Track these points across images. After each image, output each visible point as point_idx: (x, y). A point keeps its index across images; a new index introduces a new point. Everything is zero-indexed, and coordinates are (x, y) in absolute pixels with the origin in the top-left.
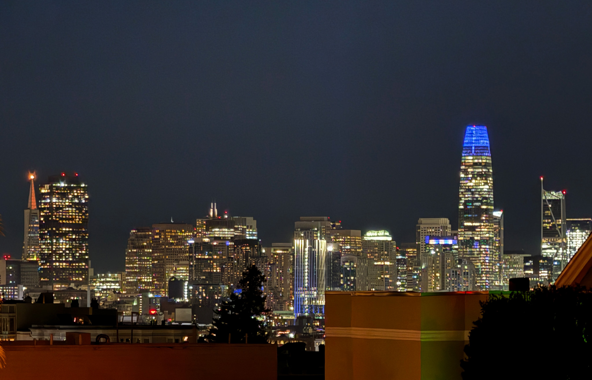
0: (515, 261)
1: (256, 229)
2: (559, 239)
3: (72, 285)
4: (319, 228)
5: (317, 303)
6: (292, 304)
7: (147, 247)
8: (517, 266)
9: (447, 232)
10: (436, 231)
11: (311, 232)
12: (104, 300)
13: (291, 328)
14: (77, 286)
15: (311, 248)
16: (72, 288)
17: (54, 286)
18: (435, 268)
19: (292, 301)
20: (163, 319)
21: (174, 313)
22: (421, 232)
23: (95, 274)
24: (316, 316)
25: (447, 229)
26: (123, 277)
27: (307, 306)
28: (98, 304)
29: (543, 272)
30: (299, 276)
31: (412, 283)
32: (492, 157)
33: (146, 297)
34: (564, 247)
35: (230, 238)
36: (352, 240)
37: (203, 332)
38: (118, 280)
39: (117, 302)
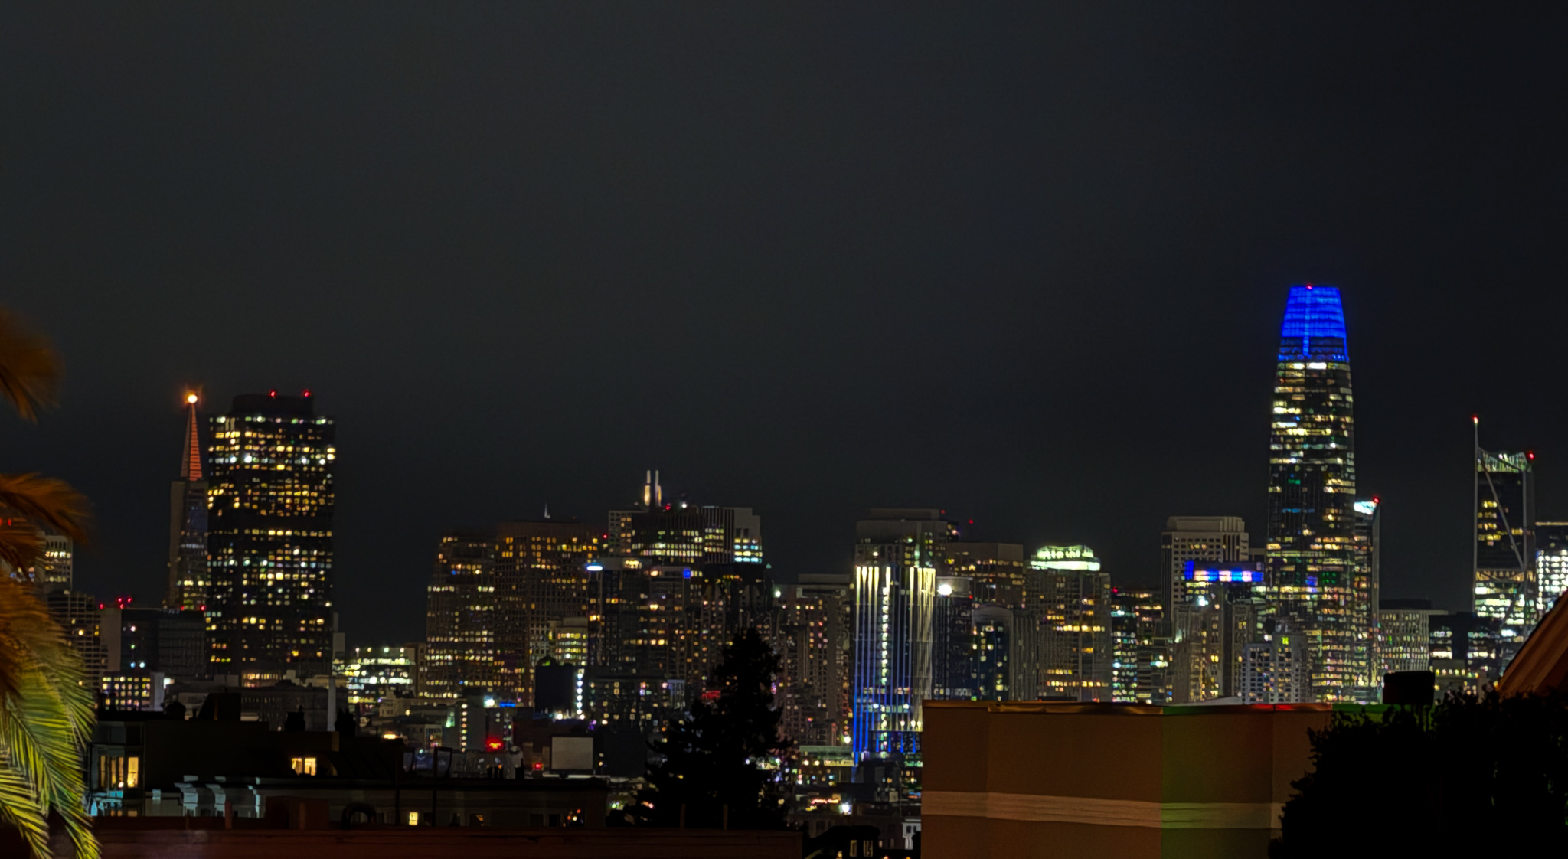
0: (1407, 625)
1: (760, 537)
2: (1516, 574)
3: (290, 675)
5: (911, 728)
6: (846, 728)
7: (482, 580)
8: (1413, 639)
9: (1238, 550)
10: (1211, 550)
11: (897, 548)
12: (371, 713)
13: (844, 789)
14: (303, 678)
15: (897, 588)
16: (289, 682)
17: (245, 677)
18: (1207, 641)
19: (846, 722)
20: (519, 764)
21: (548, 749)
22: (1174, 550)
23: (350, 648)
24: (909, 760)
25: (1238, 544)
26: (419, 654)
27: (885, 734)
28: (356, 724)
29: (1476, 654)
30: (866, 659)
31: (1149, 678)
32: (1352, 363)
33: (480, 705)
34: (1530, 591)
35: (692, 561)
37: (623, 798)
38: (408, 663)
39: (404, 719)
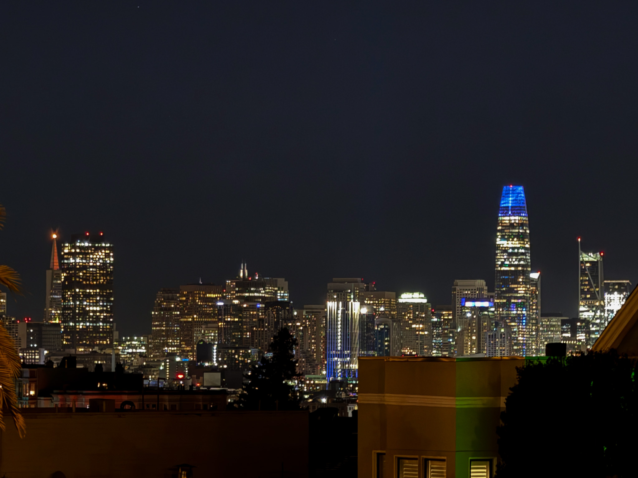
0: (552, 323)
1: (288, 291)
2: (596, 302)
3: (96, 349)
4: (353, 290)
5: (350, 367)
6: (324, 367)
7: (174, 310)
8: (555, 329)
9: (483, 294)
10: (472, 293)
11: (344, 294)
12: (129, 364)
13: (324, 392)
14: (101, 350)
15: (344, 310)
16: (95, 352)
17: (77, 349)
18: (471, 331)
19: (324, 365)
20: (190, 384)
21: (202, 378)
22: (457, 294)
23: (120, 337)
24: (350, 381)
25: (483, 291)
26: (149, 340)
27: (340, 370)
28: (123, 369)
29: (580, 335)
30: (332, 339)
31: (447, 346)
32: (528, 217)
33: (174, 360)
34: (602, 309)
35: (260, 300)
36: (386, 302)
37: (233, 397)
38: (145, 343)
39: (143, 366)
